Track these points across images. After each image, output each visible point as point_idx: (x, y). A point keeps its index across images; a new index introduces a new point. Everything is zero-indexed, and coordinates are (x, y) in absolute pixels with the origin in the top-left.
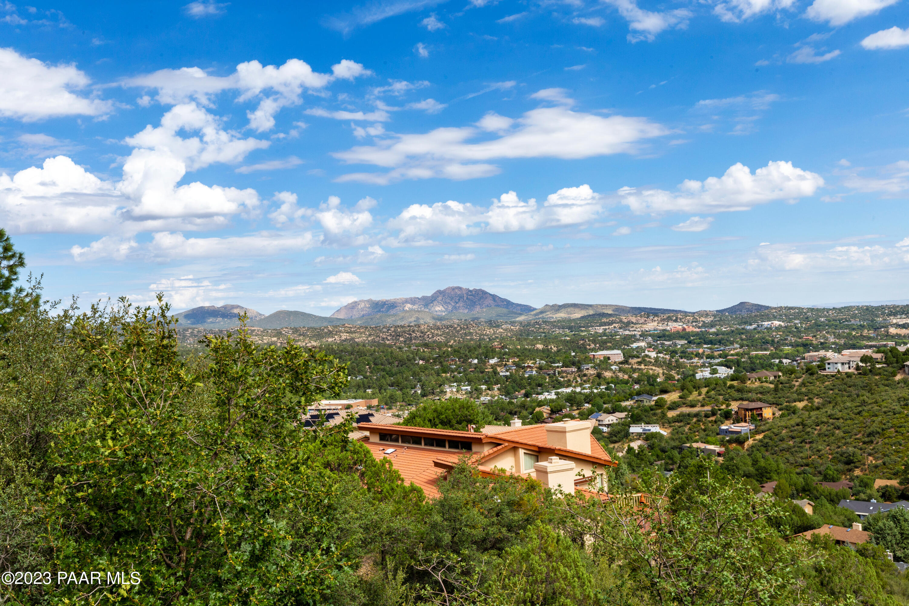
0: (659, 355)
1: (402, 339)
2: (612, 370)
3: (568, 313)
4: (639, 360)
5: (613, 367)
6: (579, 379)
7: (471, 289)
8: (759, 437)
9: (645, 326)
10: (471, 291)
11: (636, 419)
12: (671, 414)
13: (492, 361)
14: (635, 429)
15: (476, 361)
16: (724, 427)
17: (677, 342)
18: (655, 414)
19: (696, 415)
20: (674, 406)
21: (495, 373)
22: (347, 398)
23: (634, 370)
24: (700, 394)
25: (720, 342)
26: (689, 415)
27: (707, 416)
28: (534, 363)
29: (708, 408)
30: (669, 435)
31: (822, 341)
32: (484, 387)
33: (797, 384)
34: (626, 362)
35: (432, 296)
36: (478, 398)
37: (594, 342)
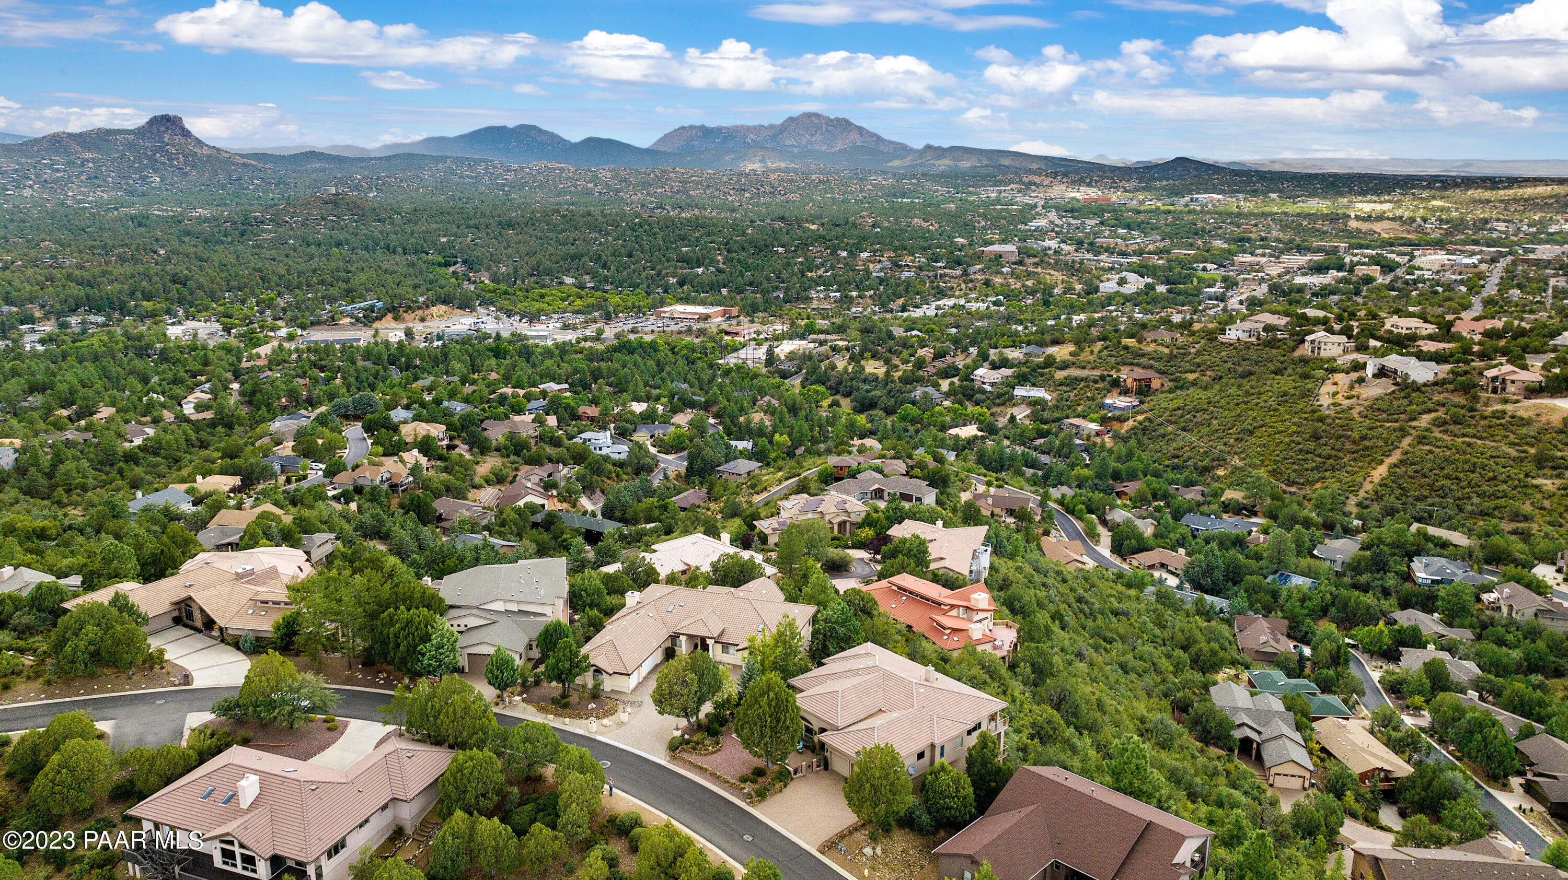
0: (1062, 245)
1: (747, 195)
2: (1002, 273)
3: (955, 159)
4: (1036, 260)
5: (1005, 270)
6: (963, 286)
7: (832, 117)
8: (1140, 418)
9: (1050, 190)
10: (832, 121)
11: (1022, 380)
12: (1060, 375)
13: (864, 255)
14: (1019, 392)
15: (844, 254)
16: (1108, 401)
17: (1087, 221)
18: (1042, 375)
19: (1085, 379)
20: (1065, 366)
21: (868, 272)
22: (703, 303)
23: (1029, 275)
24: (1092, 352)
25: (1139, 226)
26: (1076, 379)
27: (1095, 382)
28: (913, 262)
29: (1097, 373)
30: (1054, 402)
31: (1263, 234)
32: (854, 294)
33: (1193, 350)
34: (1020, 263)
35: (782, 125)
36: (849, 310)
37: (985, 216)
